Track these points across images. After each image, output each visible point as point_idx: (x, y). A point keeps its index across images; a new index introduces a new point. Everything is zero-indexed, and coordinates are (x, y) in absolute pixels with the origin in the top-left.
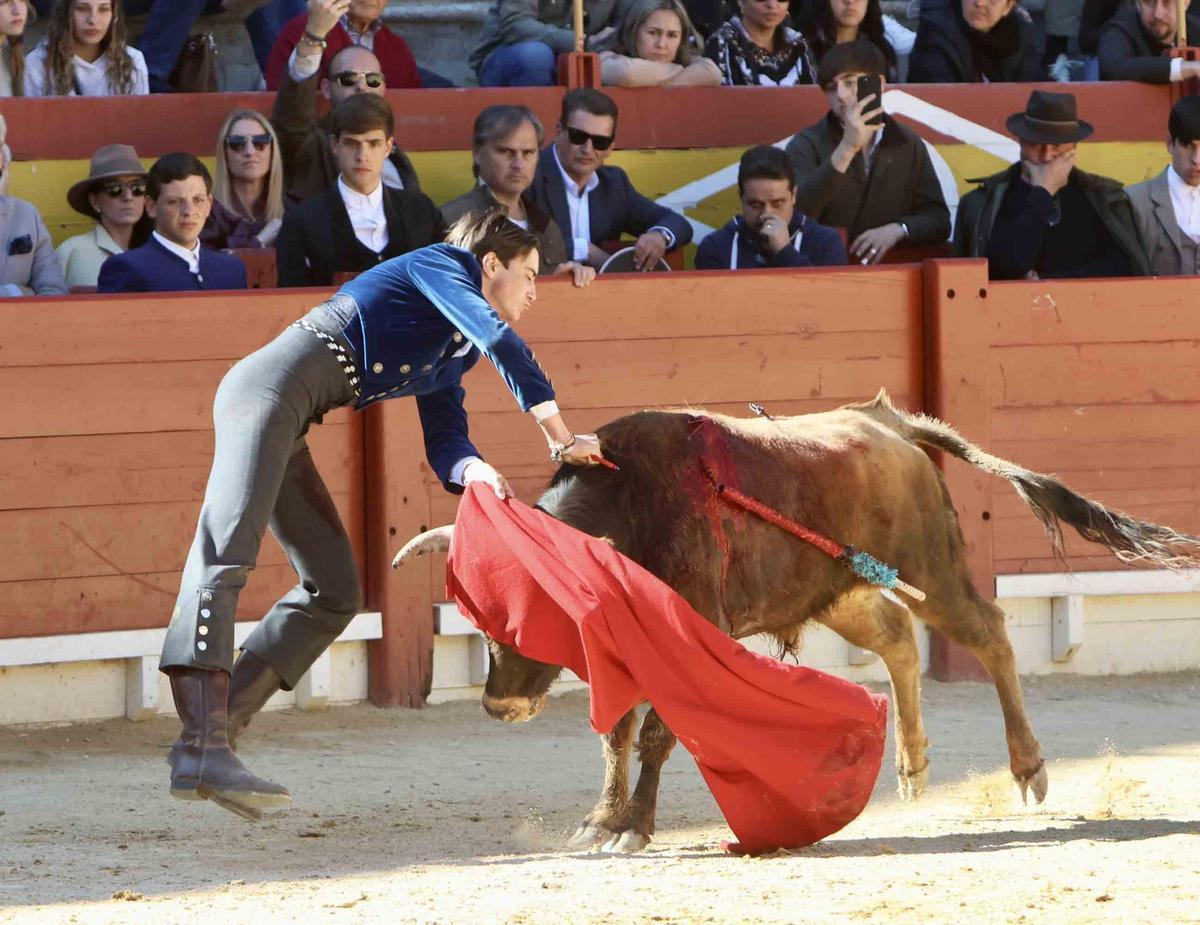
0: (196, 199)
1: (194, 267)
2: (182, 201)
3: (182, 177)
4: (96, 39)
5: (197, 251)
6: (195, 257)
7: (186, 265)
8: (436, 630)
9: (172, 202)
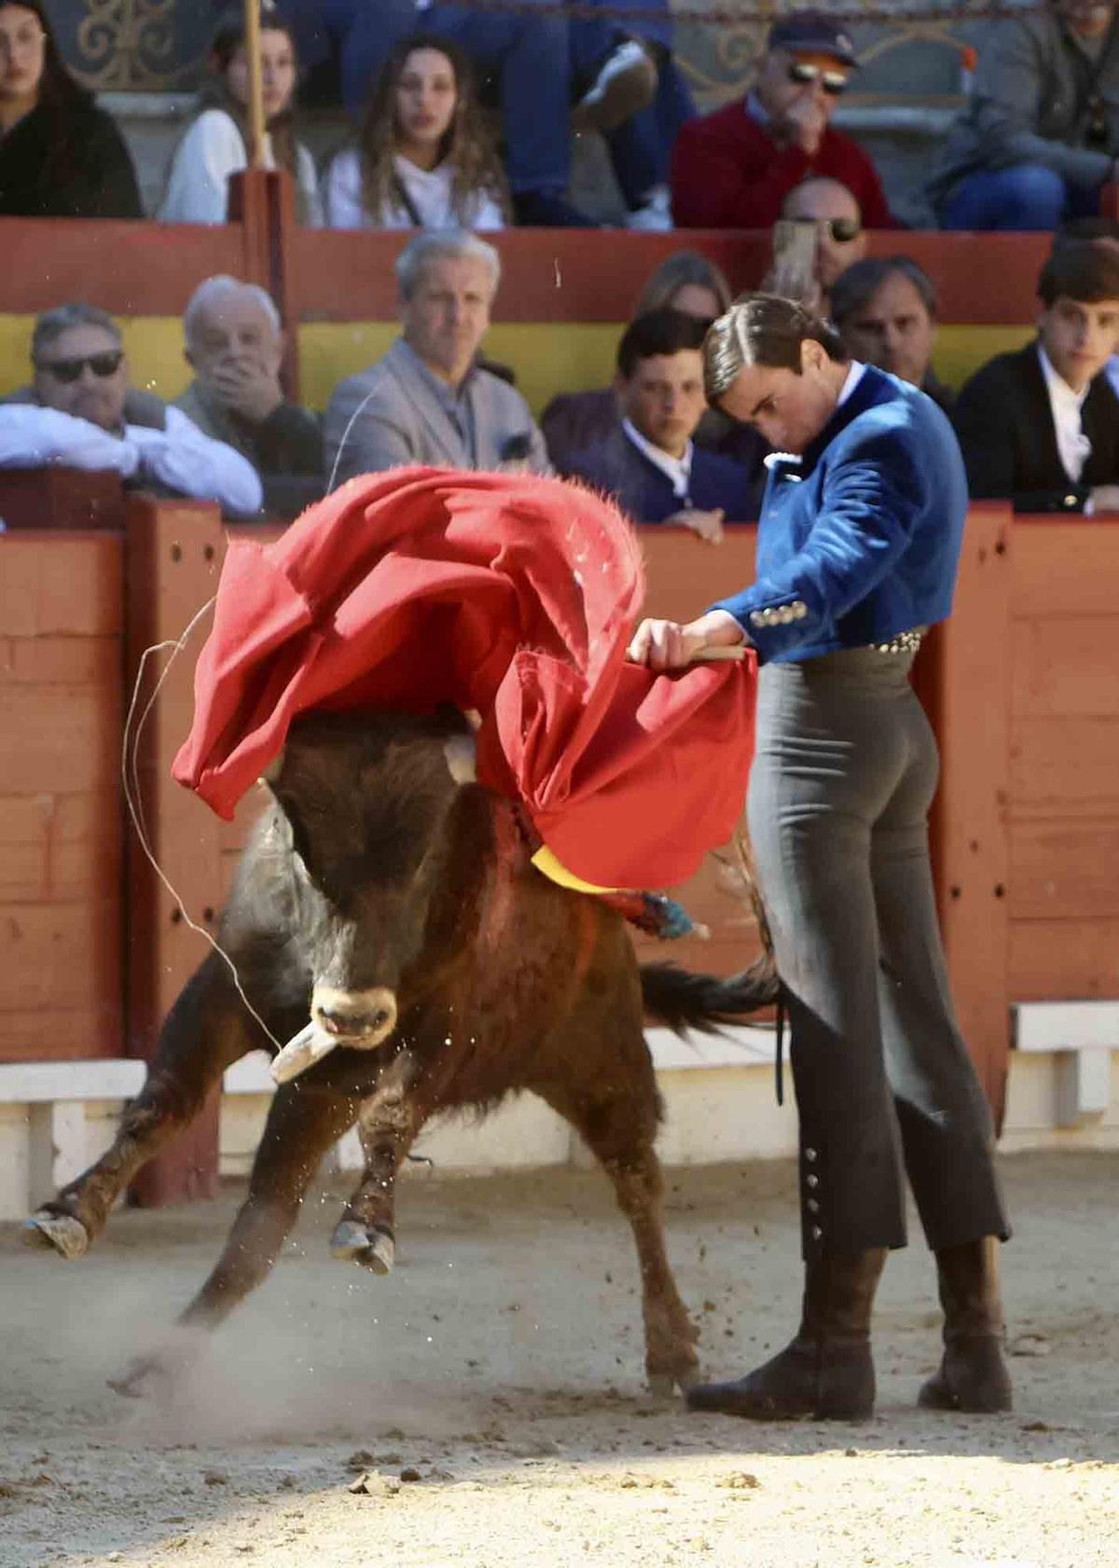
0: (688, 387)
1: (681, 485)
2: (666, 389)
3: (668, 349)
4: (433, 132)
5: (686, 463)
6: (682, 471)
7: (669, 483)
8: (1013, 1043)
9: (650, 386)
